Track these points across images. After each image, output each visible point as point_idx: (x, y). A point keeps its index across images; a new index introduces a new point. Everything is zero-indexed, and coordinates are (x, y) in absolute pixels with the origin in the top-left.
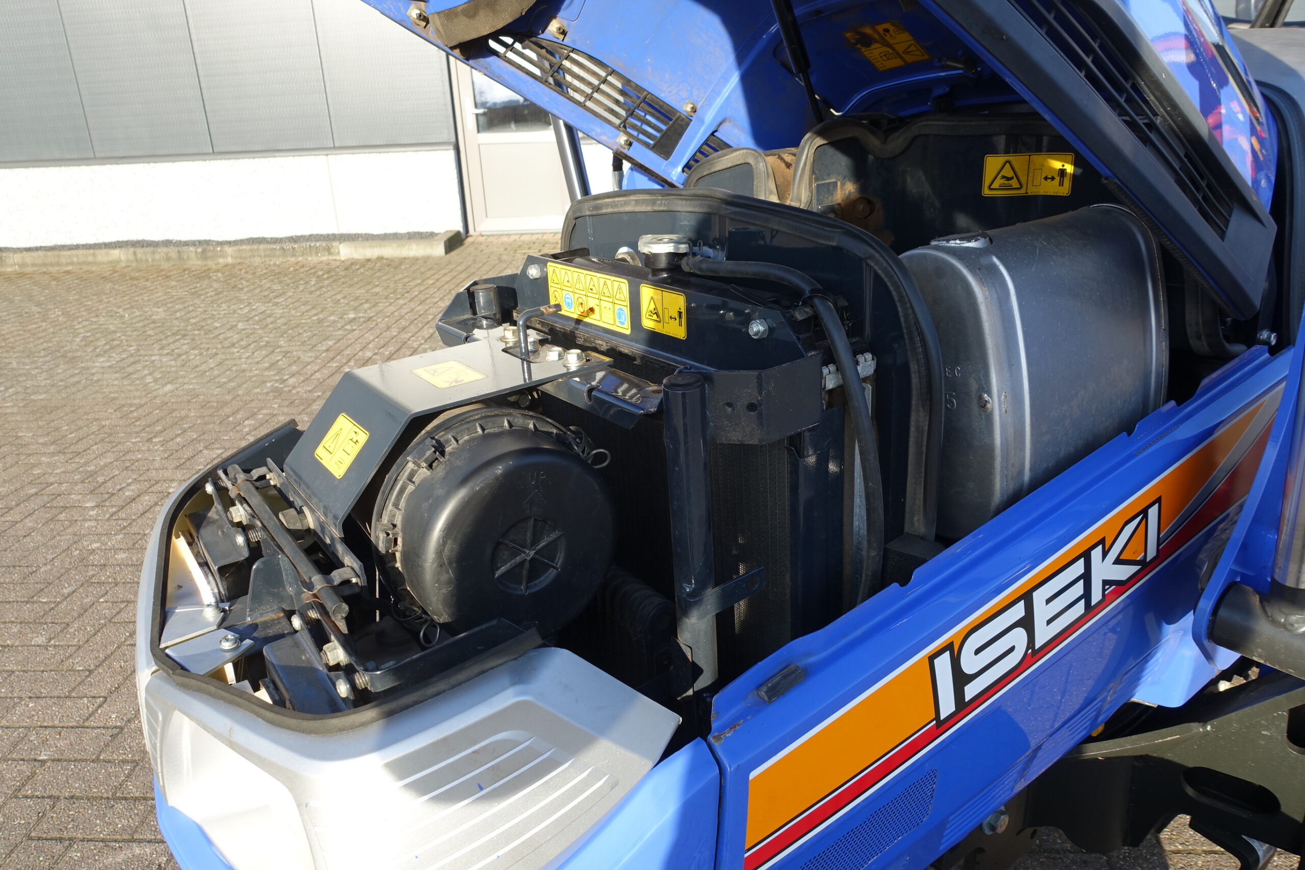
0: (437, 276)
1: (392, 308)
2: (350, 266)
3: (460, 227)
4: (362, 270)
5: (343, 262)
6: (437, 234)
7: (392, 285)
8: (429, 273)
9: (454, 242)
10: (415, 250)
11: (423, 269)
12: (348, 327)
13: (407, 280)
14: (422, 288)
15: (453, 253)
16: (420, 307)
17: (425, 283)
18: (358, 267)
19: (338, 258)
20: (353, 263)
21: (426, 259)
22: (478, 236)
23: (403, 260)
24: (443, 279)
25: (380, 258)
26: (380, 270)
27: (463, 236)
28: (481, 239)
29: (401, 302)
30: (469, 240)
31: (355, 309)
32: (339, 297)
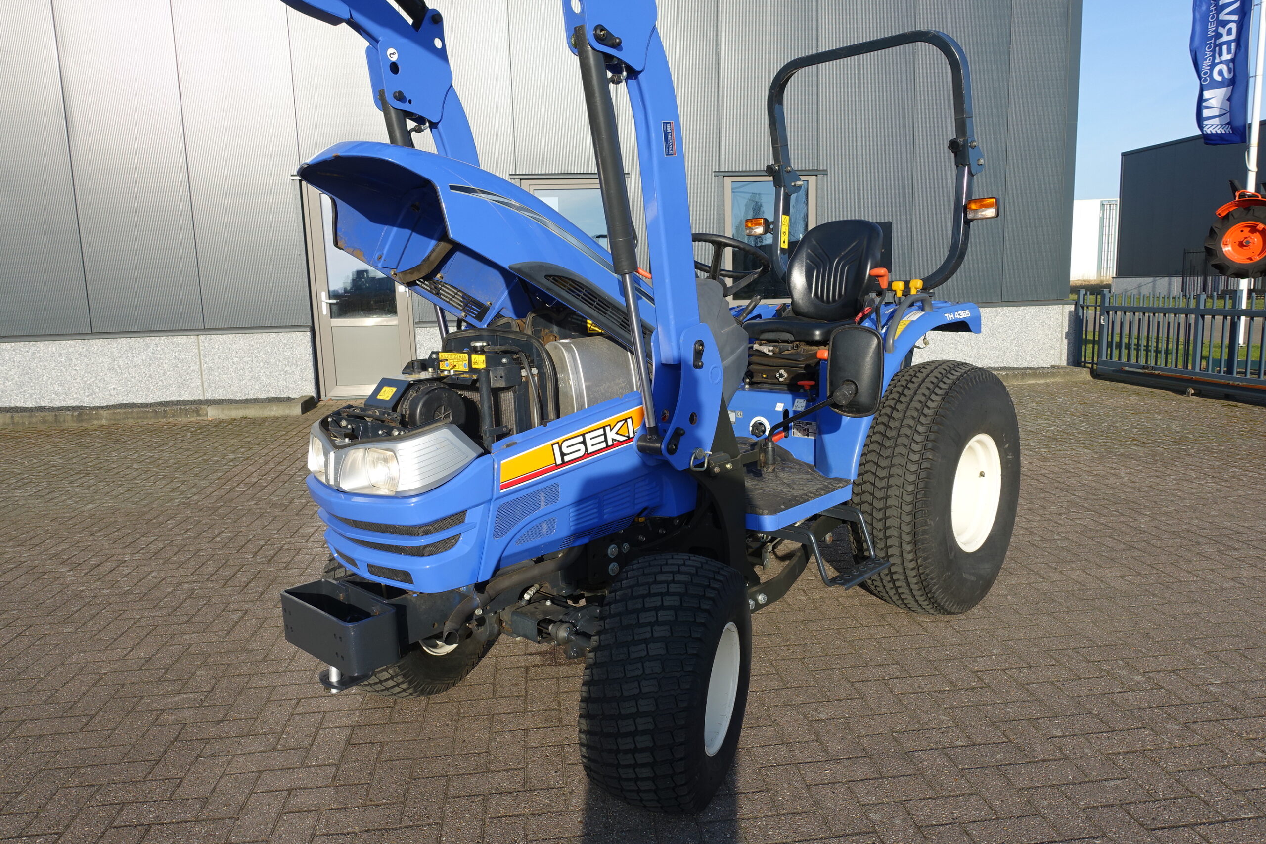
0: (298, 429)
1: (265, 451)
2: (219, 424)
3: (312, 392)
4: (230, 426)
5: (211, 421)
6: (293, 399)
7: (261, 436)
8: (291, 427)
9: (309, 404)
10: (275, 411)
11: (284, 425)
12: (232, 464)
13: (273, 432)
14: (287, 437)
15: (308, 413)
16: (289, 449)
17: (289, 433)
18: (225, 424)
19: (206, 418)
20: (221, 422)
21: (286, 418)
22: (329, 400)
23: (265, 420)
24: (304, 431)
25: (244, 418)
26: (246, 427)
27: (316, 400)
28: (331, 403)
29: (272, 446)
30: (321, 403)
31: (233, 452)
32: (216, 445)
